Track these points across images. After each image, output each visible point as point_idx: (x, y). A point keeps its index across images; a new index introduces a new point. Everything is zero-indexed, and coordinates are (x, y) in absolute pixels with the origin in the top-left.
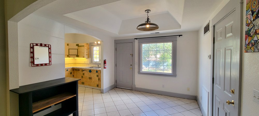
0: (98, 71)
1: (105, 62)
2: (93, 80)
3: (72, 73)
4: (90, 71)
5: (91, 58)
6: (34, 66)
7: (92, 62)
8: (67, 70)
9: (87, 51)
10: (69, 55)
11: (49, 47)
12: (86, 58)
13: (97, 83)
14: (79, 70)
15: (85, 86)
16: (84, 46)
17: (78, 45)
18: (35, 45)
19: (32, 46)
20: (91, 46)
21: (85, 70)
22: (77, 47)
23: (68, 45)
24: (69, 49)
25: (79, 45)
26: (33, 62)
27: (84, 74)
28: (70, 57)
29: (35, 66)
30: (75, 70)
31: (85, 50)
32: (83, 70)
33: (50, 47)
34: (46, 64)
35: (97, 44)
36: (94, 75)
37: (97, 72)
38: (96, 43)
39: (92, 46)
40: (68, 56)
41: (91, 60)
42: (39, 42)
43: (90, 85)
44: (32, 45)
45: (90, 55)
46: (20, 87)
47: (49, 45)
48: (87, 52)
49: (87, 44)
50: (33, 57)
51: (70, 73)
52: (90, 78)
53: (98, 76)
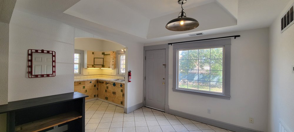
0: (122, 84)
1: (129, 74)
2: (117, 95)
3: (96, 86)
4: (114, 84)
5: (118, 69)
6: (32, 78)
7: (118, 73)
8: (91, 82)
9: (113, 60)
10: (94, 64)
11: (52, 54)
12: (113, 69)
13: (121, 99)
14: (103, 82)
15: (109, 102)
16: (109, 54)
17: (103, 54)
18: (34, 51)
19: (30, 53)
20: (117, 54)
21: (109, 83)
22: (102, 56)
23: (93, 53)
24: (94, 58)
25: (105, 54)
26: (30, 73)
27: (107, 87)
28: (95, 67)
29: (33, 76)
30: (99, 82)
31: (110, 60)
32: (107, 83)
33: (54, 54)
34: (48, 75)
35: (124, 51)
36: (118, 90)
37: (121, 86)
38: (122, 50)
39: (119, 54)
40: (93, 66)
41: (117, 70)
42: (40, 48)
43: (113, 101)
44: (30, 51)
45: (116, 66)
46: (9, 103)
47: (54, 52)
48: (113, 62)
49: (114, 52)
50: (31, 67)
51: (94, 86)
52: (114, 93)
53: (122, 91)
